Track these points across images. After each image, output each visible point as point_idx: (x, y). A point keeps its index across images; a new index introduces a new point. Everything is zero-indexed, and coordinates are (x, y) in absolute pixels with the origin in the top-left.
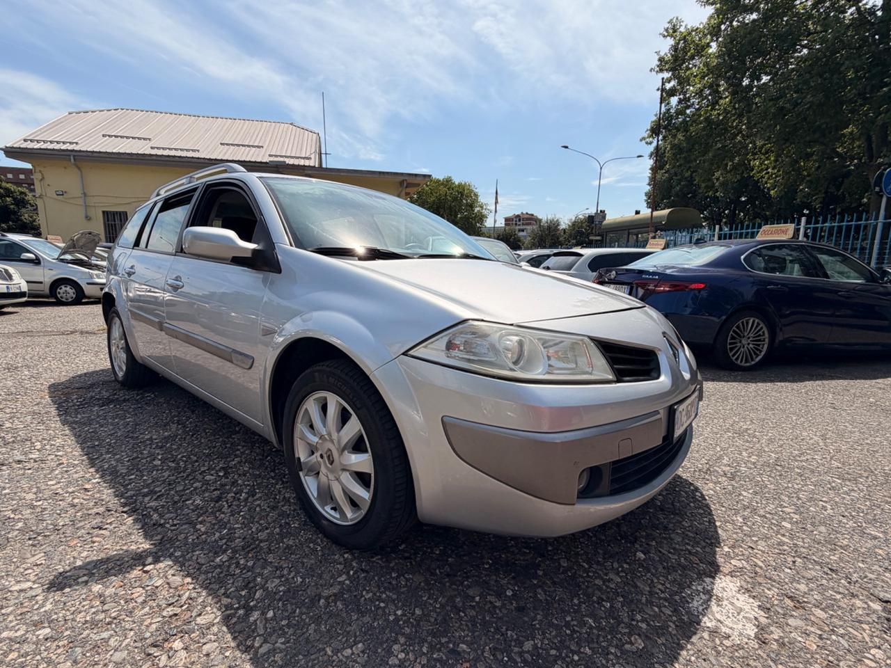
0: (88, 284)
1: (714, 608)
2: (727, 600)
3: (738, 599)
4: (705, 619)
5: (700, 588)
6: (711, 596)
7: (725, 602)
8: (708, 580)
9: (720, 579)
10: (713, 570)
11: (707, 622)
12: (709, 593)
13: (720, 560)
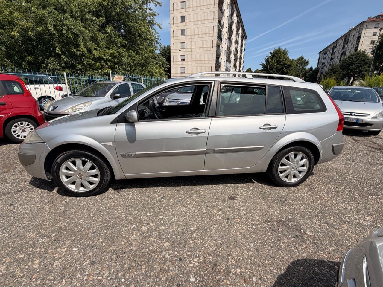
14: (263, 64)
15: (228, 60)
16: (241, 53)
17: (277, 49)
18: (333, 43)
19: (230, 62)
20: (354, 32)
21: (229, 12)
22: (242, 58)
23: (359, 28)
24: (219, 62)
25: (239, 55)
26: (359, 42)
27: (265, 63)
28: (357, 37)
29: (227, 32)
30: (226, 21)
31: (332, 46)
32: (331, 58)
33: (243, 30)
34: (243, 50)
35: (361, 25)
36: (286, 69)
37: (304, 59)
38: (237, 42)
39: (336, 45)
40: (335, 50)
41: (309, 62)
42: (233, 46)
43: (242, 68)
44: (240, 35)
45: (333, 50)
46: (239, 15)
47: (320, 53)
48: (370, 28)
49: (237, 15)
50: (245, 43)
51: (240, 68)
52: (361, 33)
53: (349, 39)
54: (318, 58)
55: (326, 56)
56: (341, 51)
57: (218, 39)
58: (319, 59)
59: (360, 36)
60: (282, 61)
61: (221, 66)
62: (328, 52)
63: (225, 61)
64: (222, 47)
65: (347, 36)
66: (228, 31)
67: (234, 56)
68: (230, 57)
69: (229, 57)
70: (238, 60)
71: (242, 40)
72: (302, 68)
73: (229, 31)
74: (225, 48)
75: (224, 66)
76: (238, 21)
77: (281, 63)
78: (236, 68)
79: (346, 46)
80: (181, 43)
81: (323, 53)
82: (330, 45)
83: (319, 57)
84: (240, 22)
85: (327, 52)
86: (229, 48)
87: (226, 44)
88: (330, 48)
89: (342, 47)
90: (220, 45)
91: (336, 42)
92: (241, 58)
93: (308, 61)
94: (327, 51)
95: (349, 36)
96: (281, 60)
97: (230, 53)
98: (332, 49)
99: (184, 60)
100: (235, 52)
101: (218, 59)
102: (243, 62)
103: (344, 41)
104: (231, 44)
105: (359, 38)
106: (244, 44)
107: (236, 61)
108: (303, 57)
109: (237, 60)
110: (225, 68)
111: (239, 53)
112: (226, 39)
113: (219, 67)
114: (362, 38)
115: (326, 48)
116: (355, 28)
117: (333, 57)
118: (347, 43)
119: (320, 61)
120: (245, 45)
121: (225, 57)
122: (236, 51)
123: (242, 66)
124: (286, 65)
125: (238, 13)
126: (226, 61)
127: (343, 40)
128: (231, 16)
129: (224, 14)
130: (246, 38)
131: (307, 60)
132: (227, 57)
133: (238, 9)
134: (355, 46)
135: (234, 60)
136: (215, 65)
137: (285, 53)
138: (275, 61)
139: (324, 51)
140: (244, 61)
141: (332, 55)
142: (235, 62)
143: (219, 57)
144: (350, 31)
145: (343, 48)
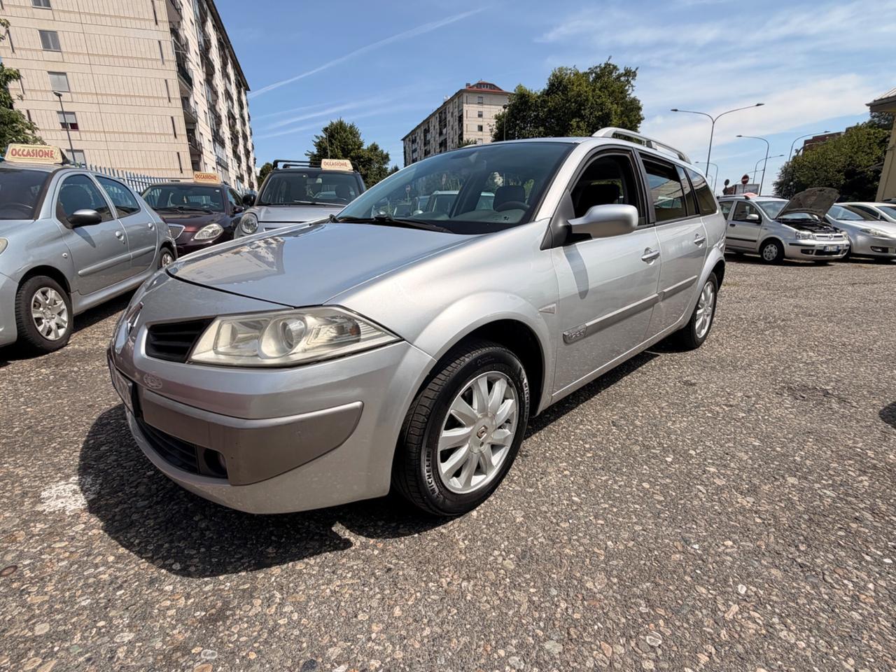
0: (790, 244)
1: (77, 487)
2: (70, 497)
3: (62, 503)
4: (77, 478)
5: (94, 488)
6: (82, 490)
7: (70, 494)
8: (92, 497)
9: (83, 505)
10: (93, 507)
11: (75, 478)
12: (84, 491)
13: (94, 520)
14: (313, 153)
15: (217, 139)
16: (244, 124)
17: (335, 121)
18: (422, 123)
19: (222, 144)
20: (451, 106)
21: (195, 12)
22: (249, 137)
23: (456, 100)
24: (195, 140)
25: (238, 127)
26: (462, 125)
27: (316, 152)
28: (457, 115)
29: (200, 64)
30: (189, 32)
31: (423, 128)
32: (426, 150)
33: (236, 66)
34: (246, 118)
35: (459, 94)
36: (363, 167)
37: (380, 149)
38: (228, 95)
39: (428, 126)
40: (429, 137)
41: (390, 156)
42: (222, 102)
43: (252, 163)
44: (233, 78)
45: (425, 136)
46: (219, 27)
47: (404, 140)
48: (472, 104)
49: (213, 26)
50: (247, 100)
51: (247, 161)
52: (462, 109)
53: (446, 118)
54: (403, 150)
55: (415, 146)
56: (439, 140)
57: (181, 79)
58: (405, 152)
59: (462, 115)
60: (352, 150)
61: (204, 153)
62: (418, 140)
63: (211, 140)
64: (196, 103)
65: (441, 113)
66: (202, 61)
67: (228, 129)
68: (221, 131)
69: (218, 130)
70: (241, 140)
71: (239, 93)
72: (379, 168)
73: (204, 64)
74: (203, 105)
75: (211, 152)
76: (219, 40)
77: (352, 154)
78: (241, 162)
79: (444, 131)
80: (49, 72)
81: (409, 141)
82: (419, 127)
83: (405, 148)
84: (224, 44)
85: (416, 140)
86: (212, 108)
87: (203, 96)
88: (419, 131)
89: (438, 131)
90: (190, 95)
91: (427, 121)
92: (245, 138)
93: (387, 155)
94: (416, 137)
95: (445, 113)
96: (350, 146)
97: (217, 120)
98: (422, 135)
99: (74, 126)
100: (229, 119)
101: (191, 132)
102: (253, 148)
103: (440, 122)
104: (215, 98)
105: (461, 119)
106: (244, 102)
107: (236, 143)
108: (377, 146)
109: (238, 142)
110: (214, 158)
111: (238, 122)
112: (200, 82)
113: (200, 156)
114: (465, 119)
115: (412, 131)
116: (452, 99)
117: (428, 150)
118: (445, 126)
119: (407, 155)
120: (247, 104)
121: (209, 130)
122: (231, 116)
123: (252, 155)
124: (362, 160)
125: (215, 20)
126: (214, 141)
127: (438, 119)
128: (202, 23)
129: (183, 14)
130: (247, 89)
131: (385, 152)
132: (212, 129)
133: (214, 11)
134: (458, 132)
135: (230, 140)
136: (188, 150)
137: (353, 132)
138: (337, 148)
139: (410, 137)
140: (253, 145)
141: (425, 145)
142: (234, 145)
143: (193, 128)
144: (445, 103)
145: (441, 134)
